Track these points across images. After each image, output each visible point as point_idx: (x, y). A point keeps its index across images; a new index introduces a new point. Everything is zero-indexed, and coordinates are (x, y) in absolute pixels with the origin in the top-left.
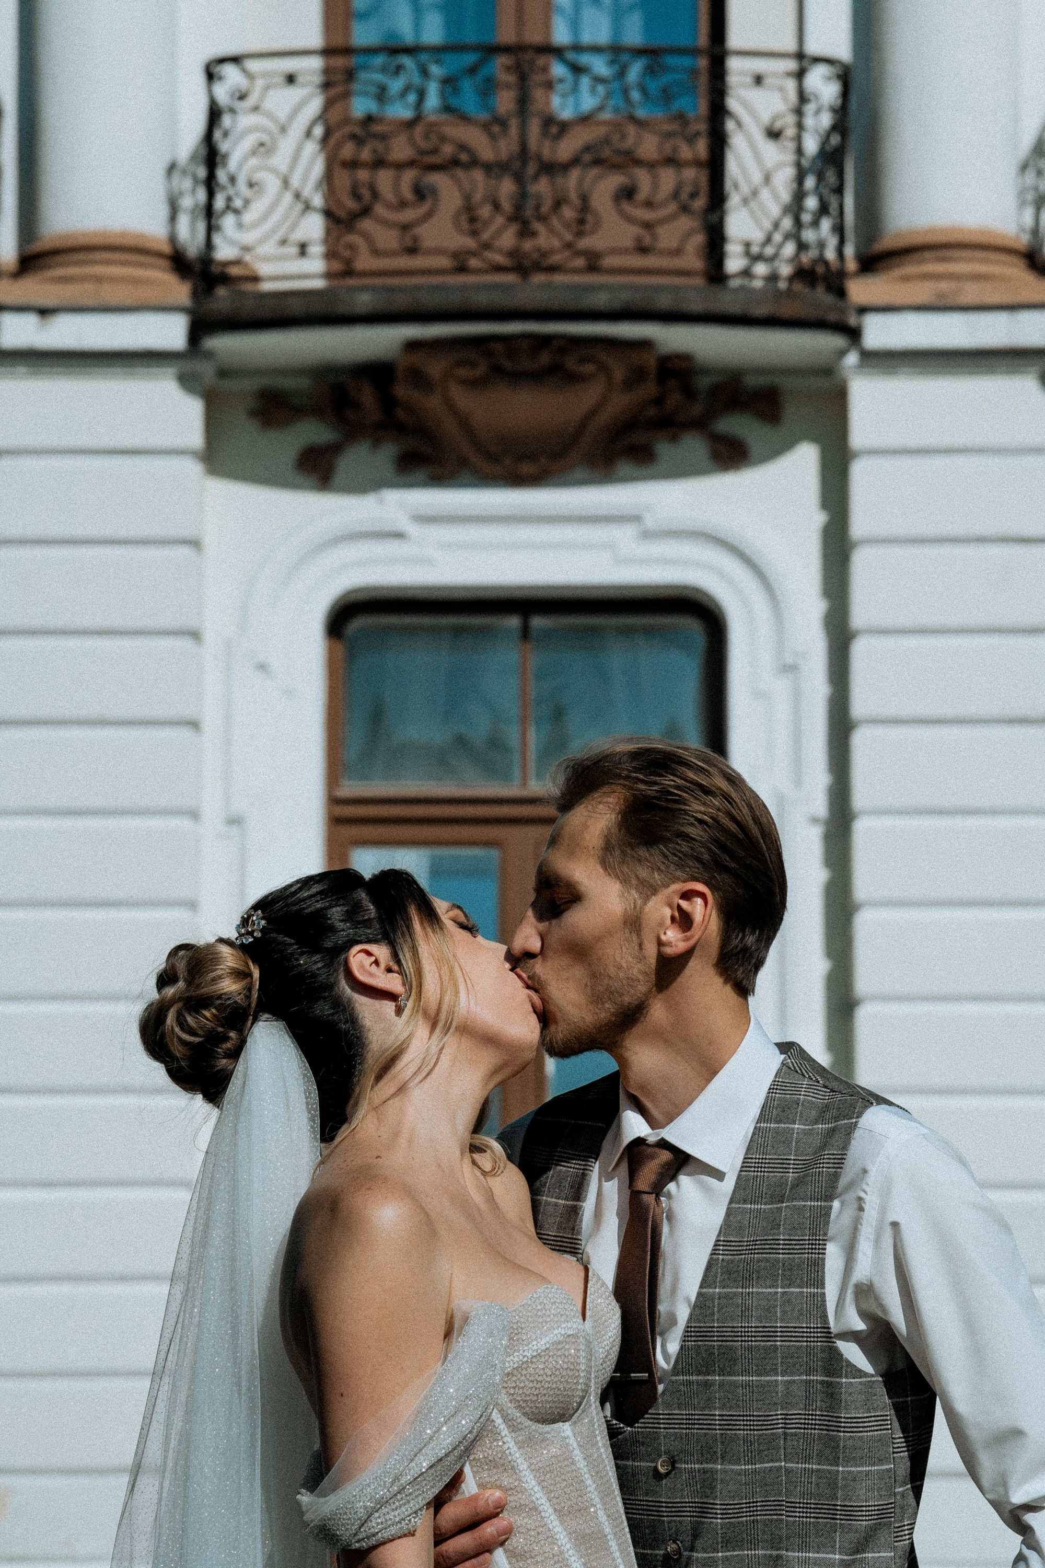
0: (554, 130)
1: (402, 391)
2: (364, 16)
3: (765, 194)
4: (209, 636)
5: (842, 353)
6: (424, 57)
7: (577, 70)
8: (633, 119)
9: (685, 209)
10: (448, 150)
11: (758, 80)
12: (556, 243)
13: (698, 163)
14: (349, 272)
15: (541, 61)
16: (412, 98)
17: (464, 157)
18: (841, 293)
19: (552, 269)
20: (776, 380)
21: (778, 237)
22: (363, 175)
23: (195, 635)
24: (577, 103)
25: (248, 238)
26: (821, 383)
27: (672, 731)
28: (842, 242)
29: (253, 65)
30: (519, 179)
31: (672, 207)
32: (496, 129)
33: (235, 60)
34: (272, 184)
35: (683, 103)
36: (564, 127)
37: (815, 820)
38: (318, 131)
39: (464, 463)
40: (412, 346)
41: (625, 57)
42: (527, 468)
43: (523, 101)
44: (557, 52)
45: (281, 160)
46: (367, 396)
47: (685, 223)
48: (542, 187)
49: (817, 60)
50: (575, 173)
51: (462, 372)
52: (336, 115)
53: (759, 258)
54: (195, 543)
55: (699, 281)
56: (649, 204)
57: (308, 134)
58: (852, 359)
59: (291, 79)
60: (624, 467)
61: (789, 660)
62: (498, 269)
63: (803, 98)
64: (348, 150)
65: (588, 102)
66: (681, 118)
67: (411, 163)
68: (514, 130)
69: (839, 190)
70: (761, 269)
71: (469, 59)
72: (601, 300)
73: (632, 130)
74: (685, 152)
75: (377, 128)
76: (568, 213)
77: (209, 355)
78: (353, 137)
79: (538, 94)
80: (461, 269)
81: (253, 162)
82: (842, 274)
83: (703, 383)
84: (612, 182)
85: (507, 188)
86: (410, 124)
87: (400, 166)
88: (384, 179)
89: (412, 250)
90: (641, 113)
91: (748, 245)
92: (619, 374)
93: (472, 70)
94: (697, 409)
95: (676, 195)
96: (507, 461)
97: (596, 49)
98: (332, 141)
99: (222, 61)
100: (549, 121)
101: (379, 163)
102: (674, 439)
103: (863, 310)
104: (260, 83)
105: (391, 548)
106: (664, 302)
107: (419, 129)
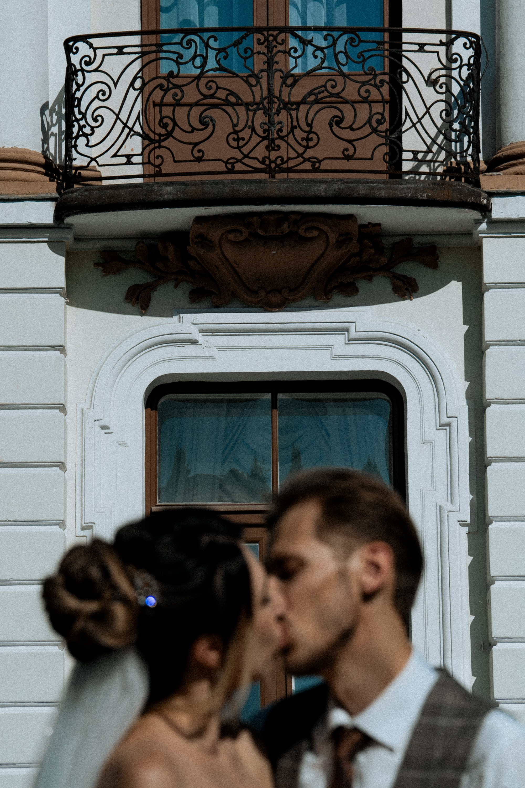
0: (290, 81)
1: (192, 249)
2: (168, 10)
3: (426, 121)
4: (70, 408)
5: (478, 222)
6: (206, 35)
7: (305, 43)
8: (341, 73)
9: (374, 130)
10: (222, 94)
11: (422, 47)
12: (292, 154)
13: (383, 101)
14: (159, 174)
15: (281, 37)
16: (198, 62)
17: (232, 99)
18: (477, 184)
19: (290, 170)
20: (435, 239)
21: (435, 148)
22: (167, 111)
23: (62, 407)
24: (305, 63)
25: (94, 152)
26: (465, 241)
27: (370, 466)
28: (477, 150)
29: (96, 42)
30: (267, 112)
31: (367, 129)
32: (253, 81)
33: (84, 38)
34: (109, 118)
35: (372, 63)
36: (297, 79)
37: (463, 524)
38: (138, 84)
39: (234, 295)
40: (199, 220)
41: (335, 34)
42: (275, 299)
43: (270, 63)
44: (292, 31)
45: (114, 103)
46: (171, 253)
47: (375, 139)
48: (283, 117)
49: (460, 34)
50: (303, 108)
51: (231, 237)
52: (149, 73)
53: (423, 161)
54: (61, 349)
55: (385, 177)
56: (351, 128)
57: (132, 85)
58: (484, 226)
59: (120, 50)
60: (337, 298)
61: (445, 420)
62: (257, 171)
63: (450, 59)
64: (157, 96)
65: (312, 63)
66: (372, 72)
67: (197, 104)
68: (264, 81)
69: (475, 118)
70: (424, 168)
71: (236, 36)
72: (321, 189)
73: (340, 79)
74: (375, 95)
75: (176, 81)
76: (299, 134)
77: (69, 227)
78: (161, 86)
79: (280, 58)
80: (231, 171)
81: (97, 103)
82: (477, 171)
83: (387, 242)
84: (329, 113)
85: (260, 117)
86: (198, 78)
87: (191, 105)
88: (181, 113)
89: (199, 160)
90: (345, 69)
91: (415, 153)
92: (333, 238)
93: (236, 44)
94: (384, 260)
95: (369, 121)
96: (262, 293)
97: (317, 29)
98: (147, 90)
99: (76, 39)
100: (287, 75)
101: (178, 104)
102: (370, 278)
103: (491, 194)
104: (100, 53)
105: (189, 350)
106: (362, 190)
107: (203, 82)
